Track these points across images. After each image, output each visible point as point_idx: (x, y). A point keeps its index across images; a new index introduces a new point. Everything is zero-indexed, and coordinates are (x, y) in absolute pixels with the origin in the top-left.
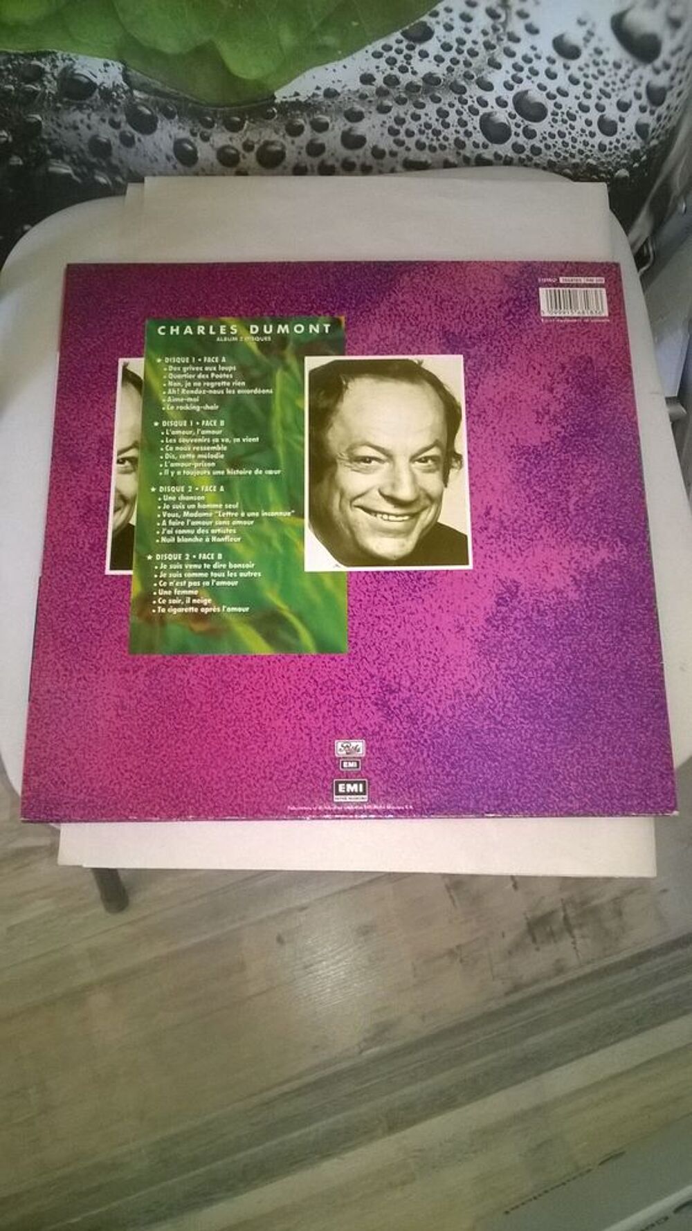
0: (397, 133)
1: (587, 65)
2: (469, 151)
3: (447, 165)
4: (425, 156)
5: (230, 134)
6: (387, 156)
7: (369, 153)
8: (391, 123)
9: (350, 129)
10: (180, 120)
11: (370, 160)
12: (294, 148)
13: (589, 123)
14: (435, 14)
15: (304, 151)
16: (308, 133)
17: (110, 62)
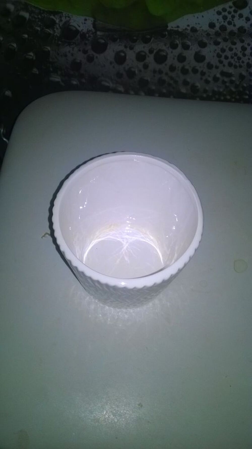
17: (87, 18)
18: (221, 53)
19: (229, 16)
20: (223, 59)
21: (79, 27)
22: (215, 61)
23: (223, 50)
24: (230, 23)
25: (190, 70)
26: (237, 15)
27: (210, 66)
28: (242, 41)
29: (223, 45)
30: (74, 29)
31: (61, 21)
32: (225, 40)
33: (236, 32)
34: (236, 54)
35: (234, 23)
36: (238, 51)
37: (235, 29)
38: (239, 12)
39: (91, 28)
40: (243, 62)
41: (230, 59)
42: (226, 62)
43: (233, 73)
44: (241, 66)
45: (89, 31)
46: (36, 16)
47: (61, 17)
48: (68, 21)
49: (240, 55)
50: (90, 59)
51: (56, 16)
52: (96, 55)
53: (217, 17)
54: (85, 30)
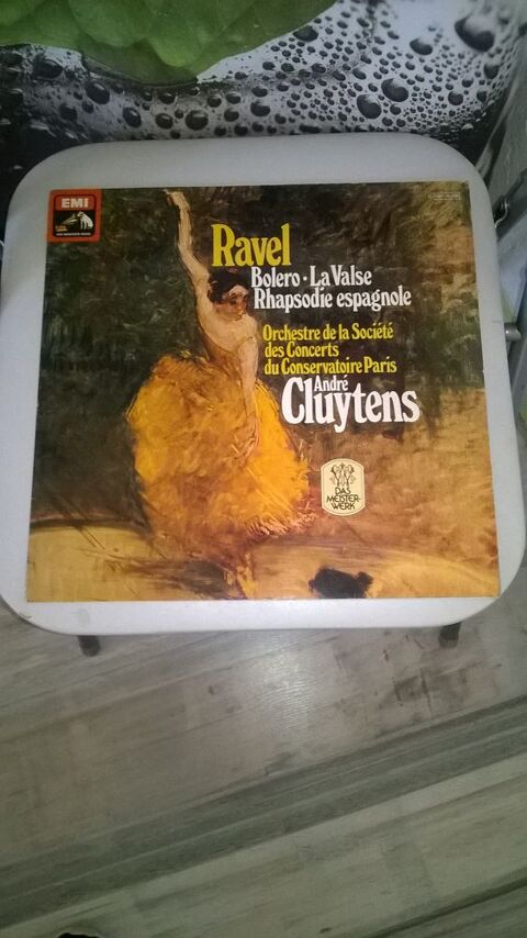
0: (294, 105)
2: (349, 123)
3: (333, 131)
4: (316, 123)
5: (165, 105)
6: (287, 121)
7: (273, 119)
8: (289, 98)
9: (258, 102)
10: (126, 95)
11: (274, 125)
12: (214, 116)
14: (319, 21)
15: (222, 117)
16: (225, 105)
19: (293, 52)
20: (298, 108)
22: (286, 113)
23: (296, 97)
24: (296, 60)
25: (249, 127)
26: (305, 49)
27: (280, 119)
28: (324, 84)
29: (293, 89)
32: (296, 83)
33: (310, 71)
34: (318, 102)
37: (307, 68)
40: (332, 112)
41: (309, 109)
42: (305, 113)
43: (320, 127)
44: (330, 118)
53: (274, 54)
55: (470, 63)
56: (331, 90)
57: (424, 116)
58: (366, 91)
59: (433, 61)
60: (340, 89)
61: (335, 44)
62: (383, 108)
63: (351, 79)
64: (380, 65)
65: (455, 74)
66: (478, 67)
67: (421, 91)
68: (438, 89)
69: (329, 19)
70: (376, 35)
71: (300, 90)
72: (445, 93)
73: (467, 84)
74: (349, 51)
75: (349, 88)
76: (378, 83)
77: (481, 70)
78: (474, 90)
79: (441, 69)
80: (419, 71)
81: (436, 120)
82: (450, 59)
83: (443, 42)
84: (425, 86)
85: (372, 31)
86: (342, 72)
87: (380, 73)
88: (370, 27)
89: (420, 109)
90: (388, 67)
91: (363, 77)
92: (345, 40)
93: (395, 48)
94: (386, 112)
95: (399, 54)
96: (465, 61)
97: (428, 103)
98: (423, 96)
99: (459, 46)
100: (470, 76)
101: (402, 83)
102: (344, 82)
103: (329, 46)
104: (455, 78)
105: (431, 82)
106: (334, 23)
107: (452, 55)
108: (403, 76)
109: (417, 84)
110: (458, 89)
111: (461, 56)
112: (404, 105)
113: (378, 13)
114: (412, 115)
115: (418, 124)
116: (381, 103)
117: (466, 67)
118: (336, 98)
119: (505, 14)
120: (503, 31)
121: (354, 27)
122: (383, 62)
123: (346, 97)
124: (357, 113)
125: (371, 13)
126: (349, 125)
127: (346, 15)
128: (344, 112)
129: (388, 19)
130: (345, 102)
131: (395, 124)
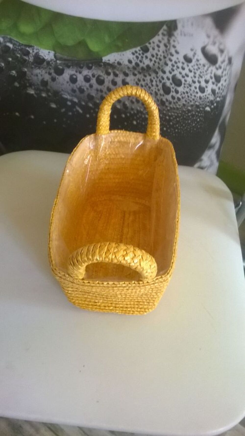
1: (194, 65)
13: (196, 88)
17: (50, 51)
18: (138, 82)
21: (45, 56)
28: (150, 75)
30: (42, 58)
31: (33, 52)
33: (145, 68)
34: (147, 84)
35: (143, 62)
36: (148, 82)
37: (144, 66)
38: (145, 54)
39: (53, 58)
45: (52, 60)
46: (17, 47)
47: (33, 49)
48: (38, 52)
49: (150, 85)
50: (54, 79)
51: (30, 48)
52: (57, 77)
54: (49, 59)
55: (207, 70)
56: (152, 79)
57: (188, 97)
58: (166, 80)
59: (192, 67)
60: (156, 78)
61: (155, 56)
62: (172, 89)
63: (160, 74)
64: (171, 67)
65: (201, 75)
66: (211, 73)
67: (188, 82)
68: (194, 82)
69: (154, 43)
70: (170, 51)
71: (140, 76)
72: (197, 85)
73: (207, 82)
74: (160, 60)
75: (159, 78)
76: (170, 76)
77: (213, 75)
78: (210, 86)
79: (196, 71)
80: (187, 71)
81: (193, 100)
82: (199, 66)
83: (196, 57)
84: (189, 80)
85: (169, 49)
86: (157, 70)
87: (171, 71)
88: (168, 47)
89: (187, 93)
90: (175, 68)
91: (164, 72)
92: (159, 54)
93: (178, 59)
94: (173, 92)
95: (179, 62)
96: (206, 68)
97: (190, 90)
98: (188, 86)
99: (203, 61)
100: (208, 77)
101: (179, 77)
102: (158, 75)
103: (153, 56)
104: (202, 77)
105: (192, 77)
106: (155, 44)
107: (200, 65)
108: (180, 73)
109: (186, 78)
110: (203, 84)
111: (204, 66)
112: (180, 89)
113: (172, 41)
114: (183, 95)
115: (186, 101)
116: (171, 87)
117: (206, 71)
118: (154, 83)
119: (222, 47)
120: (221, 56)
121: (162, 48)
122: (173, 66)
123: (158, 83)
124: (162, 92)
125: (169, 41)
126: (158, 98)
127: (160, 41)
128: (157, 91)
129: (176, 44)
130: (157, 86)
131: (176, 100)
